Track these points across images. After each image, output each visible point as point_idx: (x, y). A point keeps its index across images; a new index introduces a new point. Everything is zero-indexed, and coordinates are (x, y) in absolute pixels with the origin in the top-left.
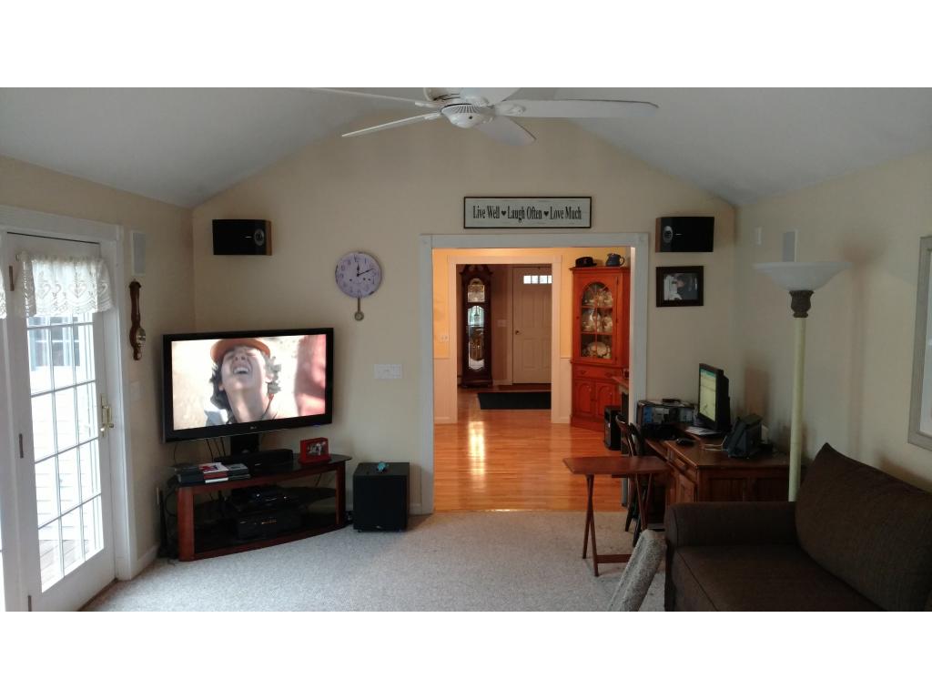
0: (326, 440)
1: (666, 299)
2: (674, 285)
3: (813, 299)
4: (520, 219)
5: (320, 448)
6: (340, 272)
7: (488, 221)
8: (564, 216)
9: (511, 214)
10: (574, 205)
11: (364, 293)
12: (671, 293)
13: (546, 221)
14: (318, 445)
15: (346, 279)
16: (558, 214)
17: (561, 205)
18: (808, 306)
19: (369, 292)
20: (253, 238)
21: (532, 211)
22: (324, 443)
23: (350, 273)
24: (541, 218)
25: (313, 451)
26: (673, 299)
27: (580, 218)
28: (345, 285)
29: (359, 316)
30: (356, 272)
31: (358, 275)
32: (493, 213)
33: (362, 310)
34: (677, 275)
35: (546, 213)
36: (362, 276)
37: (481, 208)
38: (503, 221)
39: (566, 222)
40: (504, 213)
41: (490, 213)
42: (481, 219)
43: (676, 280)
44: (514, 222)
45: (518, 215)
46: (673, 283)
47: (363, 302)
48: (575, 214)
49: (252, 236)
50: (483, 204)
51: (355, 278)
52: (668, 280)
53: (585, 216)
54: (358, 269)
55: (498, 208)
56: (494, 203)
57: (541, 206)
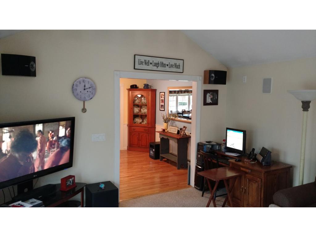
0: (74, 176)
1: (207, 102)
2: (210, 97)
3: (311, 104)
4: (157, 67)
5: (71, 181)
6: (75, 87)
7: (145, 67)
8: (174, 67)
9: (154, 64)
10: (178, 62)
11: (87, 98)
12: (209, 100)
13: (167, 69)
14: (71, 180)
15: (78, 91)
16: (172, 66)
17: (173, 62)
18: (309, 107)
19: (90, 98)
20: (29, 66)
21: (162, 64)
22: (73, 178)
23: (80, 88)
24: (165, 67)
25: (68, 183)
26: (209, 102)
27: (179, 68)
28: (77, 95)
29: (84, 110)
30: (83, 88)
31: (85, 89)
32: (147, 63)
33: (86, 107)
34: (211, 93)
35: (167, 65)
36: (86, 90)
37: (143, 60)
38: (150, 67)
39: (174, 69)
40: (151, 64)
41: (146, 63)
42: (141, 66)
43: (210, 95)
44: (155, 68)
45: (156, 65)
46: (210, 96)
47: (86, 103)
48: (177, 66)
49: (29, 65)
50: (143, 59)
51: (83, 91)
52: (208, 95)
53: (181, 67)
54: (85, 86)
55: (149, 61)
56: (147, 59)
57: (166, 62)
